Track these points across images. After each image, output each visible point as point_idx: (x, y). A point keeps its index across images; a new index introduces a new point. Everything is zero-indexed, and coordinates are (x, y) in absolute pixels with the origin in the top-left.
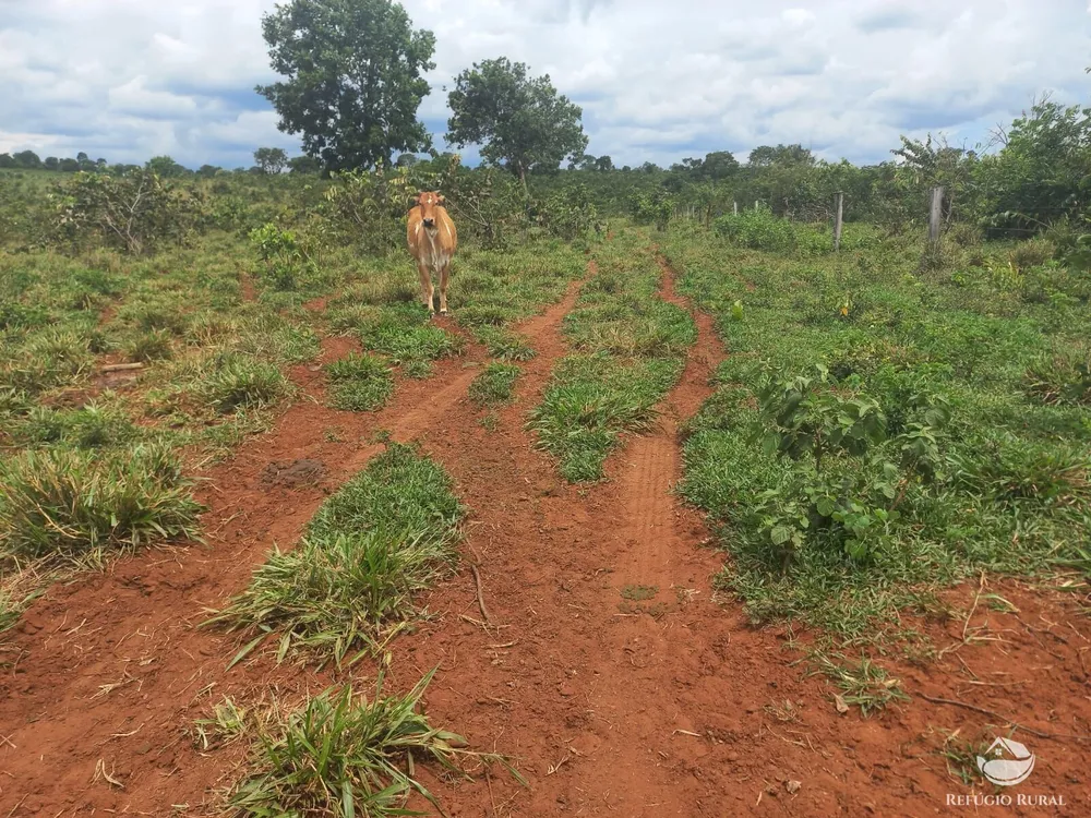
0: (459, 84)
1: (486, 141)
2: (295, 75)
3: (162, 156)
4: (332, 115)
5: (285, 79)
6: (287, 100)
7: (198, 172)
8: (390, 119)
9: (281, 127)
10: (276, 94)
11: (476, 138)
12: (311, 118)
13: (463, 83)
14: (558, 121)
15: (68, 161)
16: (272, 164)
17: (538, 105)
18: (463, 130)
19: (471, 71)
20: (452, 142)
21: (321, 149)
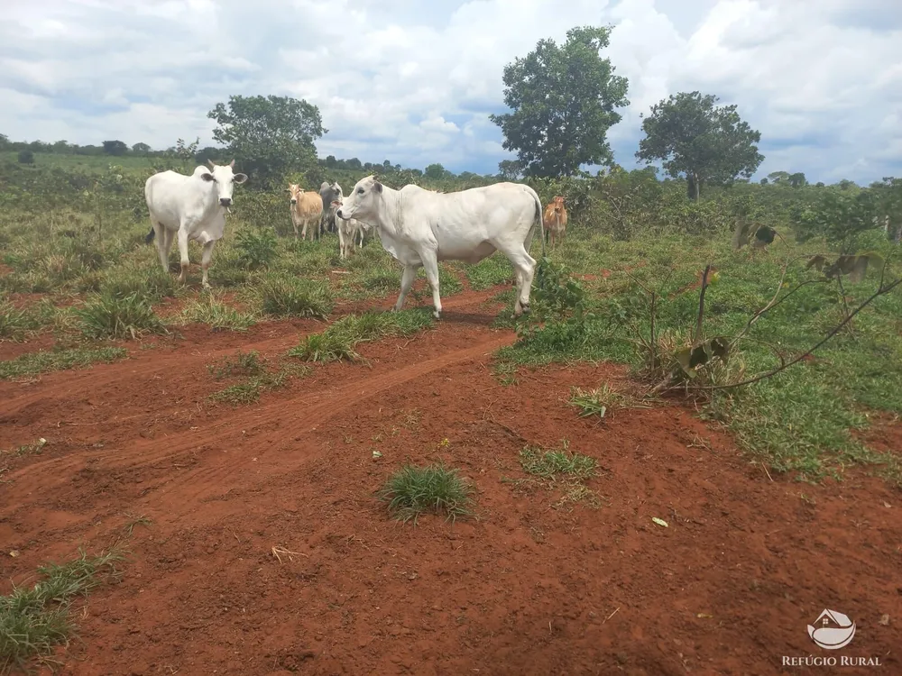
0: (654, 112)
1: (671, 157)
2: (520, 109)
3: (436, 164)
4: (541, 137)
5: (512, 112)
6: (511, 126)
7: (459, 177)
8: (582, 142)
9: (505, 146)
10: (503, 122)
11: (663, 154)
12: (527, 140)
13: (657, 111)
14: (736, 142)
15: (378, 165)
16: (511, 172)
17: (720, 129)
18: (651, 148)
19: (666, 102)
20: (642, 158)
21: (530, 162)
